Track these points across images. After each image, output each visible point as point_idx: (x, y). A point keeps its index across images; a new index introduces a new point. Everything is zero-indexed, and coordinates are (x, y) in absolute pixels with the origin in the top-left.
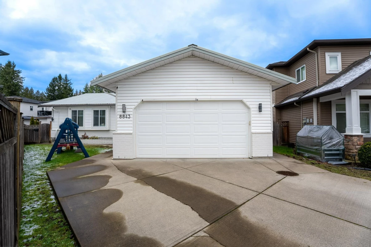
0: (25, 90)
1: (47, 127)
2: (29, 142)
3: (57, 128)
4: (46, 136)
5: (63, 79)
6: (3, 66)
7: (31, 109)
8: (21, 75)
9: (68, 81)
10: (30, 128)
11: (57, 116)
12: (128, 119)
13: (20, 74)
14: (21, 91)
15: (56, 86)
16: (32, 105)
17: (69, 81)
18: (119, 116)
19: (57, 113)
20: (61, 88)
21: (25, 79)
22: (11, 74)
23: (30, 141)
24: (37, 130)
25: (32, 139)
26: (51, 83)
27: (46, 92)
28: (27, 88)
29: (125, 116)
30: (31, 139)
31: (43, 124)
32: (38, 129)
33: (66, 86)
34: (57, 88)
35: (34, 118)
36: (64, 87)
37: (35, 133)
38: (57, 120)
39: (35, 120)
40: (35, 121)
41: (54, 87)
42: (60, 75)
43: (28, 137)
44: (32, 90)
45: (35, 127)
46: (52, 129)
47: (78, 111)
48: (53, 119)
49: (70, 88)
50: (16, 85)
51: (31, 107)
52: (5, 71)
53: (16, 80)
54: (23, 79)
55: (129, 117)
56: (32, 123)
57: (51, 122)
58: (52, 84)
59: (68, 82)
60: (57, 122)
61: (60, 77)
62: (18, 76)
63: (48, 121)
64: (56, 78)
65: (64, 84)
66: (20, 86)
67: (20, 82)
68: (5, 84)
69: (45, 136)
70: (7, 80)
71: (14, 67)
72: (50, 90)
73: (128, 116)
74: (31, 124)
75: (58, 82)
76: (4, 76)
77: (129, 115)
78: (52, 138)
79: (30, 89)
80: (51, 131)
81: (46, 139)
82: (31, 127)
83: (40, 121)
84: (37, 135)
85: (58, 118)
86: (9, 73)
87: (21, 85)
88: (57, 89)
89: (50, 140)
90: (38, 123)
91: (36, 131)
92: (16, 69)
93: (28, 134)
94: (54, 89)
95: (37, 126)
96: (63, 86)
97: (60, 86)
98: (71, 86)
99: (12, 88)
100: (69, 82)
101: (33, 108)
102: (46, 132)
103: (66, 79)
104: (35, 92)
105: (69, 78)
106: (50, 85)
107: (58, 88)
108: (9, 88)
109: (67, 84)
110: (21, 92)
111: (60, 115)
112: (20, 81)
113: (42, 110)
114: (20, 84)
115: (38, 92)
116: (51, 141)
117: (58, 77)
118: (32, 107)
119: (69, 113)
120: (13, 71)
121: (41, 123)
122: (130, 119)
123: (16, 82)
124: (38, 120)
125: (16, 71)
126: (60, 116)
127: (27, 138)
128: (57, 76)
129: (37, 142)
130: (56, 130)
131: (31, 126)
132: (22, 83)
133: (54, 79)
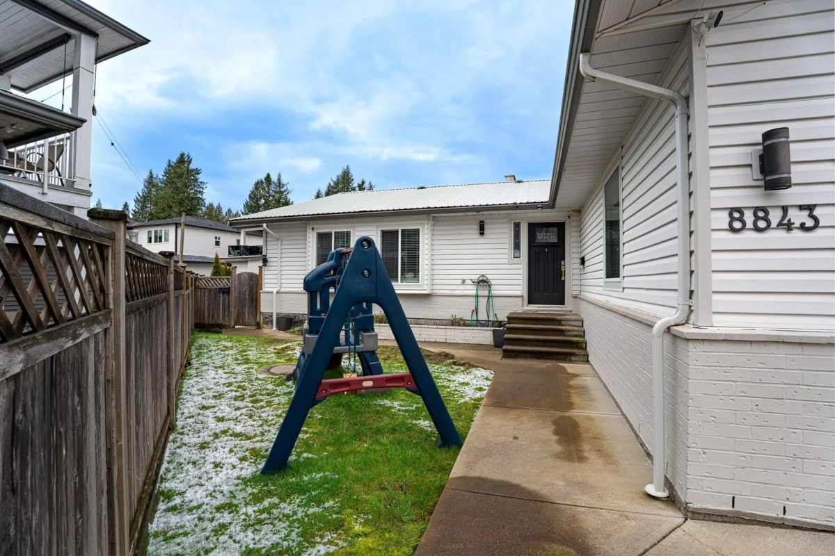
0: (207, 208)
1: (249, 282)
2: (208, 324)
3: (276, 285)
4: (249, 307)
5: (273, 182)
6: (172, 164)
7: (217, 243)
8: (201, 178)
9: (282, 187)
10: (212, 284)
11: (276, 251)
12: (797, 234)
13: (198, 176)
14: (201, 209)
15: (260, 198)
16: (218, 234)
17: (284, 185)
18: (722, 219)
19: (276, 243)
20: (270, 202)
21: (207, 185)
22: (184, 176)
23: (210, 323)
24: (227, 291)
25: (216, 315)
26: (252, 192)
27: (243, 211)
28: (211, 205)
29: (775, 217)
30: (213, 318)
31: (239, 274)
32: (229, 288)
33: (280, 198)
34: (263, 201)
35: (221, 261)
36: (276, 200)
37: (221, 297)
38: (275, 264)
39: (223, 264)
40: (222, 266)
41: (258, 201)
42: (268, 175)
43: (206, 309)
44: (219, 208)
45: (223, 283)
46: (265, 289)
47: (335, 233)
48: (265, 261)
49: (286, 201)
50: (192, 198)
51: (216, 238)
52: (176, 172)
53: (192, 189)
54: (205, 186)
55: (810, 223)
56: (216, 272)
57: (260, 268)
58: (255, 195)
59: (282, 189)
60: (275, 268)
61: (268, 178)
62: (196, 180)
63: (253, 267)
64: (262, 182)
65: (276, 192)
66: (198, 201)
67: (200, 192)
68: (176, 196)
69: (247, 308)
70: (177, 189)
71: (190, 162)
72: (251, 206)
73: (797, 217)
74: (214, 275)
75: (264, 189)
76: (173, 182)
77: (811, 208)
78: (263, 314)
79: (215, 207)
80: (262, 295)
81: (249, 316)
82: (212, 282)
83: (233, 265)
84: (227, 306)
85: (279, 255)
86: (180, 176)
87: (201, 196)
88: (264, 204)
89: (258, 320)
90: (228, 273)
91: (223, 293)
92: (192, 166)
93: (206, 302)
94: (258, 204)
95: (228, 279)
96: (273, 196)
97: (269, 197)
98: (289, 196)
99: (185, 205)
100: (285, 188)
101: (220, 241)
102: (249, 295)
103: (280, 184)
104: (224, 212)
105: (284, 181)
106: (250, 197)
107: (266, 203)
108: (181, 203)
109: (280, 192)
110: (200, 212)
111: (283, 247)
112: (199, 189)
113: (236, 244)
114: (198, 195)
115: (229, 211)
116: (262, 324)
117: (266, 179)
118: (219, 238)
119: (310, 240)
120: (188, 170)
121: (235, 272)
122: (818, 233)
123: (193, 191)
124: (229, 264)
125: (192, 171)
126: (283, 251)
127: (204, 313)
128: (262, 177)
129: (227, 324)
130: (275, 292)
131: (212, 279)
132: (201, 193)
133: (258, 185)
